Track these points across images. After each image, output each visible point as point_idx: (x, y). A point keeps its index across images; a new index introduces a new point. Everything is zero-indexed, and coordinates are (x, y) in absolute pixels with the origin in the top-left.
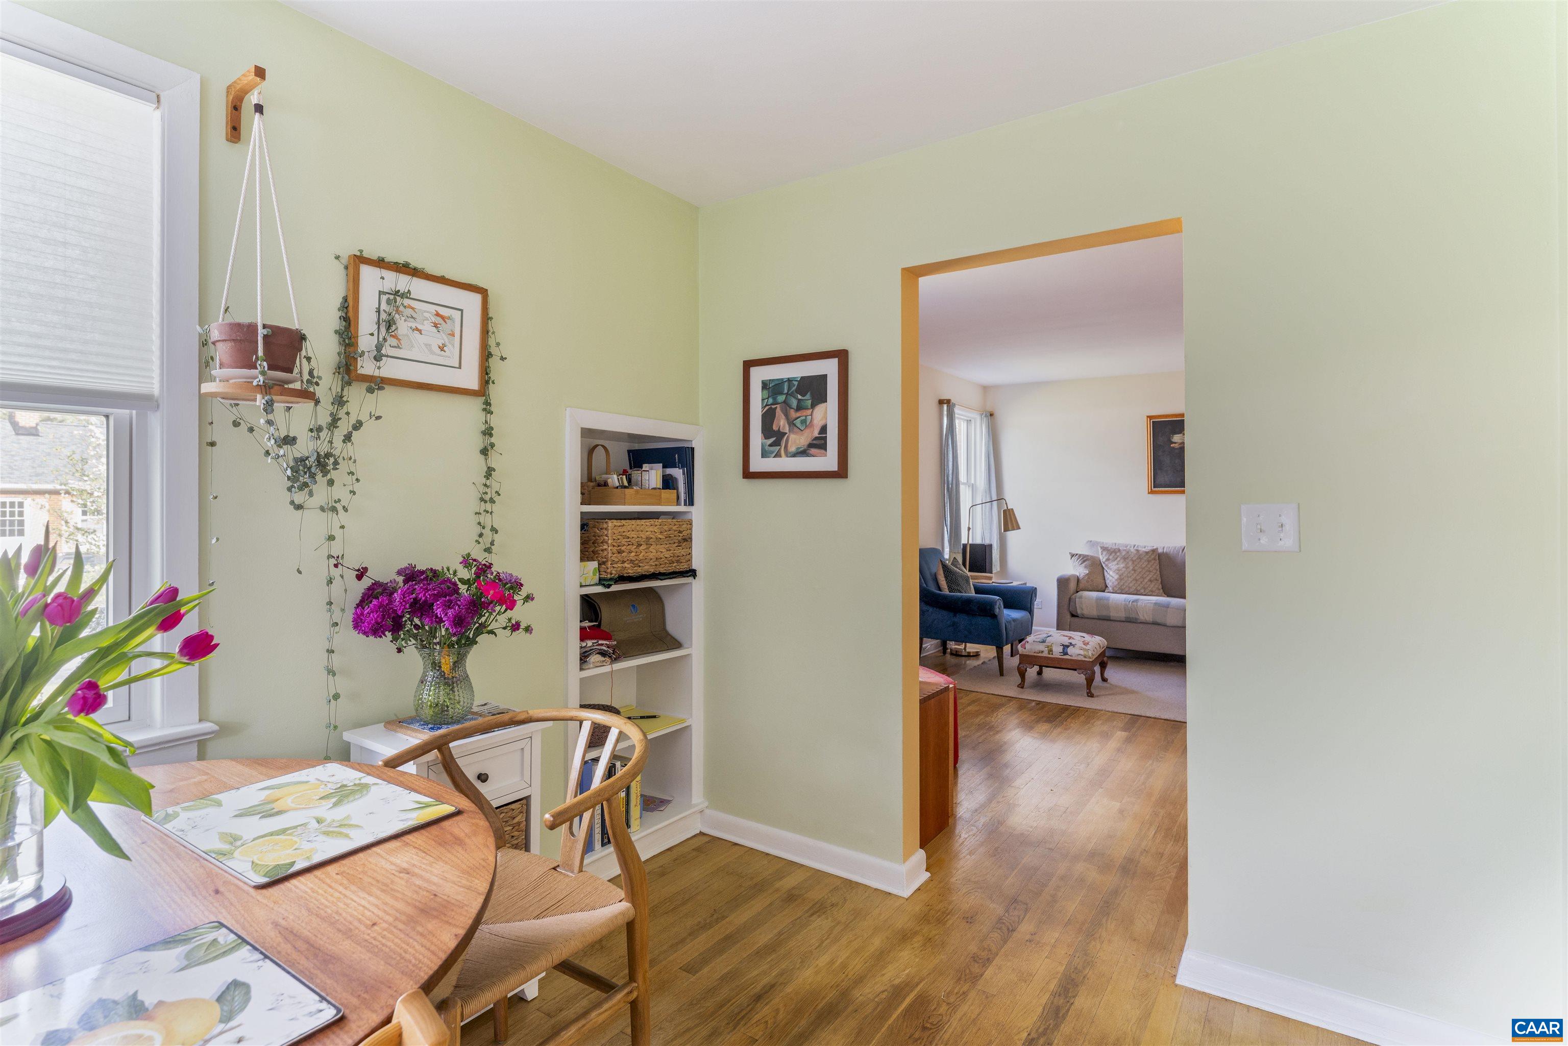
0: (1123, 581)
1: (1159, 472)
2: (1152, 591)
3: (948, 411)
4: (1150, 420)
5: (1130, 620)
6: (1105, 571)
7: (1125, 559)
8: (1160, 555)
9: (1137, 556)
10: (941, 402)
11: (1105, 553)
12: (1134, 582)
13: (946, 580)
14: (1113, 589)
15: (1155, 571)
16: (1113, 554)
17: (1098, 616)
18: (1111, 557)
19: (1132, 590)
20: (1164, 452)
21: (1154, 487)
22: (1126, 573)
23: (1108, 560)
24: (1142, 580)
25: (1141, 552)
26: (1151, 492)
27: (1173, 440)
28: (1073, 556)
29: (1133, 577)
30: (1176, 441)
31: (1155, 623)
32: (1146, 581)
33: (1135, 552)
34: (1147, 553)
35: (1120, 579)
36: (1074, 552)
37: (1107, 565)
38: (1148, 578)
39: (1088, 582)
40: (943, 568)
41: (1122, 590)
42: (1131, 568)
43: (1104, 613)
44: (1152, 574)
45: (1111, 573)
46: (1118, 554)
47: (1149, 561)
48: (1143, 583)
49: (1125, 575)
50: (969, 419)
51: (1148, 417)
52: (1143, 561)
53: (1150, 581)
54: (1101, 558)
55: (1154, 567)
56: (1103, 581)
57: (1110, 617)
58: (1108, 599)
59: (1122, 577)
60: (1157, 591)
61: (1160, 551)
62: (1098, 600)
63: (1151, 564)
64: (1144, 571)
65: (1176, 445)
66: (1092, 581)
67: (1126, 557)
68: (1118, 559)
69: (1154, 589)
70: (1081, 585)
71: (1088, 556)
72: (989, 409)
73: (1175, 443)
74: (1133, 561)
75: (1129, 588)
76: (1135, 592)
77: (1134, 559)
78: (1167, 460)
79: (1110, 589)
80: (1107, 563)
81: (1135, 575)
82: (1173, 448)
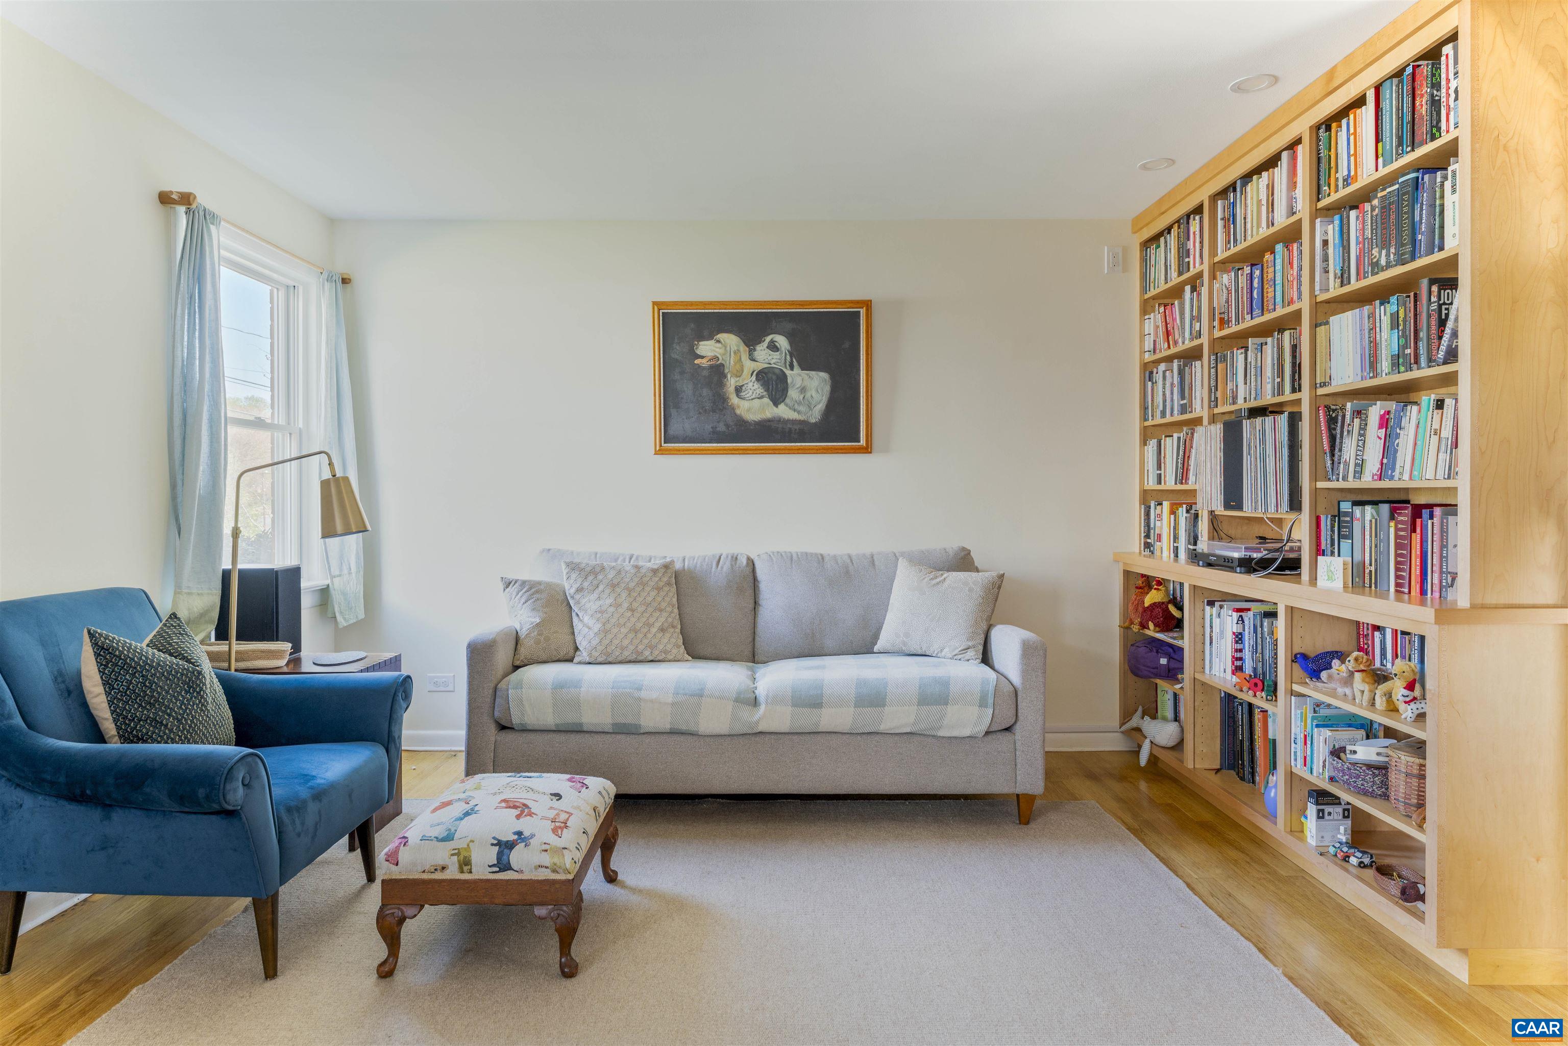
0: (610, 636)
1: (673, 412)
2: (666, 652)
3: (191, 226)
4: (659, 310)
5: (624, 730)
6: (574, 614)
7: (613, 586)
8: (677, 575)
9: (636, 580)
10: (165, 199)
11: (574, 576)
12: (631, 636)
13: (108, 694)
14: (590, 655)
15: (669, 609)
16: (590, 578)
17: (557, 725)
18: (586, 584)
19: (626, 653)
20: (682, 373)
21: (665, 443)
22: (616, 616)
23: (580, 590)
24: (645, 630)
25: (643, 571)
26: (660, 452)
27: (698, 352)
28: (508, 584)
29: (629, 625)
30: (702, 354)
31: (673, 732)
32: (654, 630)
33: (633, 571)
34: (655, 571)
35: (605, 632)
36: (511, 576)
37: (578, 603)
38: (658, 625)
39: (538, 642)
40: (97, 655)
41: (609, 655)
42: (626, 605)
43: (570, 718)
44: (665, 614)
45: (586, 619)
46: (600, 577)
47: (659, 589)
48: (649, 636)
49: (613, 621)
50: (292, 283)
51: (654, 303)
52: (648, 589)
53: (662, 630)
54: (567, 587)
55: (668, 599)
56: (570, 637)
57: (581, 725)
58: (577, 684)
59: (608, 626)
60: (675, 651)
61: (678, 566)
62: (559, 686)
63: (662, 594)
64: (650, 609)
65: (704, 361)
66: (547, 639)
67: (615, 581)
68: (601, 587)
69: (669, 647)
70: (523, 652)
71: (539, 583)
72: (341, 268)
73: (702, 357)
74: (630, 591)
75: (623, 649)
76: (633, 657)
77: (632, 585)
78: (686, 388)
79: (585, 654)
80: (577, 597)
81: (633, 620)
82: (699, 366)
